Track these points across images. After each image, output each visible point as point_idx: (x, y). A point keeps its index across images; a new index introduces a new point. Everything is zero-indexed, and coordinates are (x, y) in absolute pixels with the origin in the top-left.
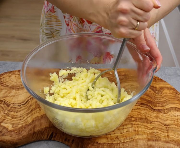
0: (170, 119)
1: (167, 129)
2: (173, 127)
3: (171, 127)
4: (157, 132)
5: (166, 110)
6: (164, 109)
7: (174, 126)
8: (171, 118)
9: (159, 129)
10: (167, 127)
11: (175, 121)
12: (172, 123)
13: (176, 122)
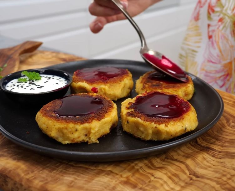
0: (216, 170)
1: (191, 181)
2: (206, 184)
3: (202, 182)
4: (161, 177)
5: (223, 153)
6: (220, 150)
7: (214, 184)
8: (221, 169)
9: (170, 174)
10: (194, 178)
11: (224, 175)
12: (215, 176)
13: (225, 179)
